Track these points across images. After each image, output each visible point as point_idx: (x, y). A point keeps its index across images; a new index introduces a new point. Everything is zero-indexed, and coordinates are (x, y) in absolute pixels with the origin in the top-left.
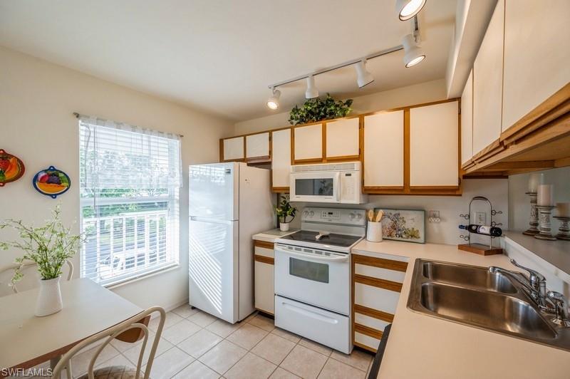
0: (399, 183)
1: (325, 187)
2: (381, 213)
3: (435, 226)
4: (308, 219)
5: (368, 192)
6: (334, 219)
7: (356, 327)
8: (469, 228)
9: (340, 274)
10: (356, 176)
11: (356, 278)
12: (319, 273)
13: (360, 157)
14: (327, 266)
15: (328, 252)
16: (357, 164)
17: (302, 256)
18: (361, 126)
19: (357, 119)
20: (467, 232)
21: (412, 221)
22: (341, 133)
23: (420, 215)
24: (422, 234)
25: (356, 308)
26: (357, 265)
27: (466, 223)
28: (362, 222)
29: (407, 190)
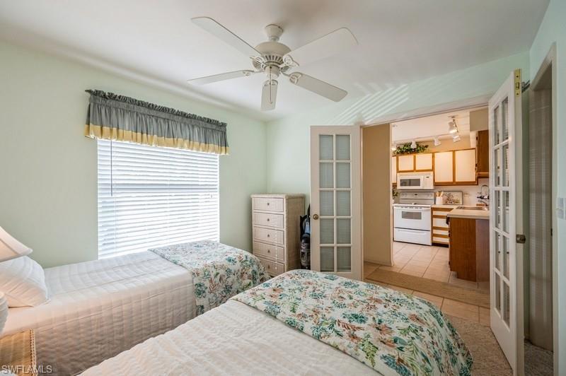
0: (452, 181)
1: (417, 182)
2: (442, 193)
3: (467, 198)
4: (404, 197)
5: (436, 184)
6: (418, 197)
7: (433, 235)
8: (481, 197)
9: (426, 216)
10: (431, 178)
11: (433, 217)
12: (417, 216)
13: (433, 170)
14: (420, 213)
15: (421, 207)
16: (432, 173)
17: (408, 210)
18: (433, 157)
19: (431, 154)
20: (480, 199)
21: (456, 196)
22: (423, 160)
23: (460, 194)
24: (461, 202)
25: (433, 228)
26: (434, 212)
27: (480, 196)
28: (433, 198)
29: (454, 183)
